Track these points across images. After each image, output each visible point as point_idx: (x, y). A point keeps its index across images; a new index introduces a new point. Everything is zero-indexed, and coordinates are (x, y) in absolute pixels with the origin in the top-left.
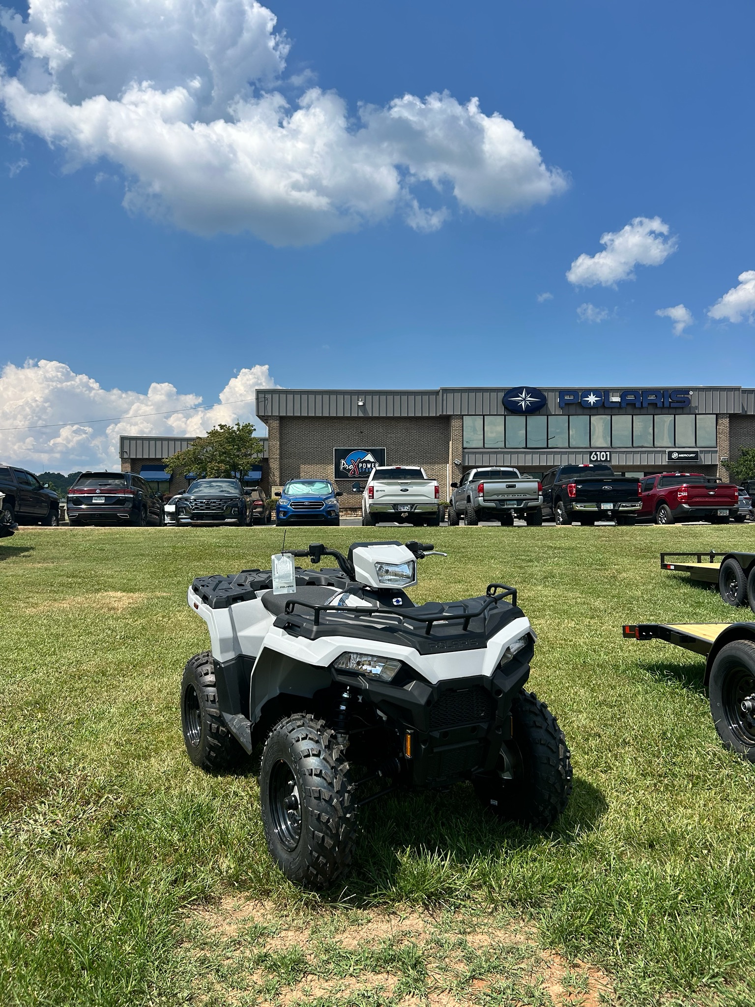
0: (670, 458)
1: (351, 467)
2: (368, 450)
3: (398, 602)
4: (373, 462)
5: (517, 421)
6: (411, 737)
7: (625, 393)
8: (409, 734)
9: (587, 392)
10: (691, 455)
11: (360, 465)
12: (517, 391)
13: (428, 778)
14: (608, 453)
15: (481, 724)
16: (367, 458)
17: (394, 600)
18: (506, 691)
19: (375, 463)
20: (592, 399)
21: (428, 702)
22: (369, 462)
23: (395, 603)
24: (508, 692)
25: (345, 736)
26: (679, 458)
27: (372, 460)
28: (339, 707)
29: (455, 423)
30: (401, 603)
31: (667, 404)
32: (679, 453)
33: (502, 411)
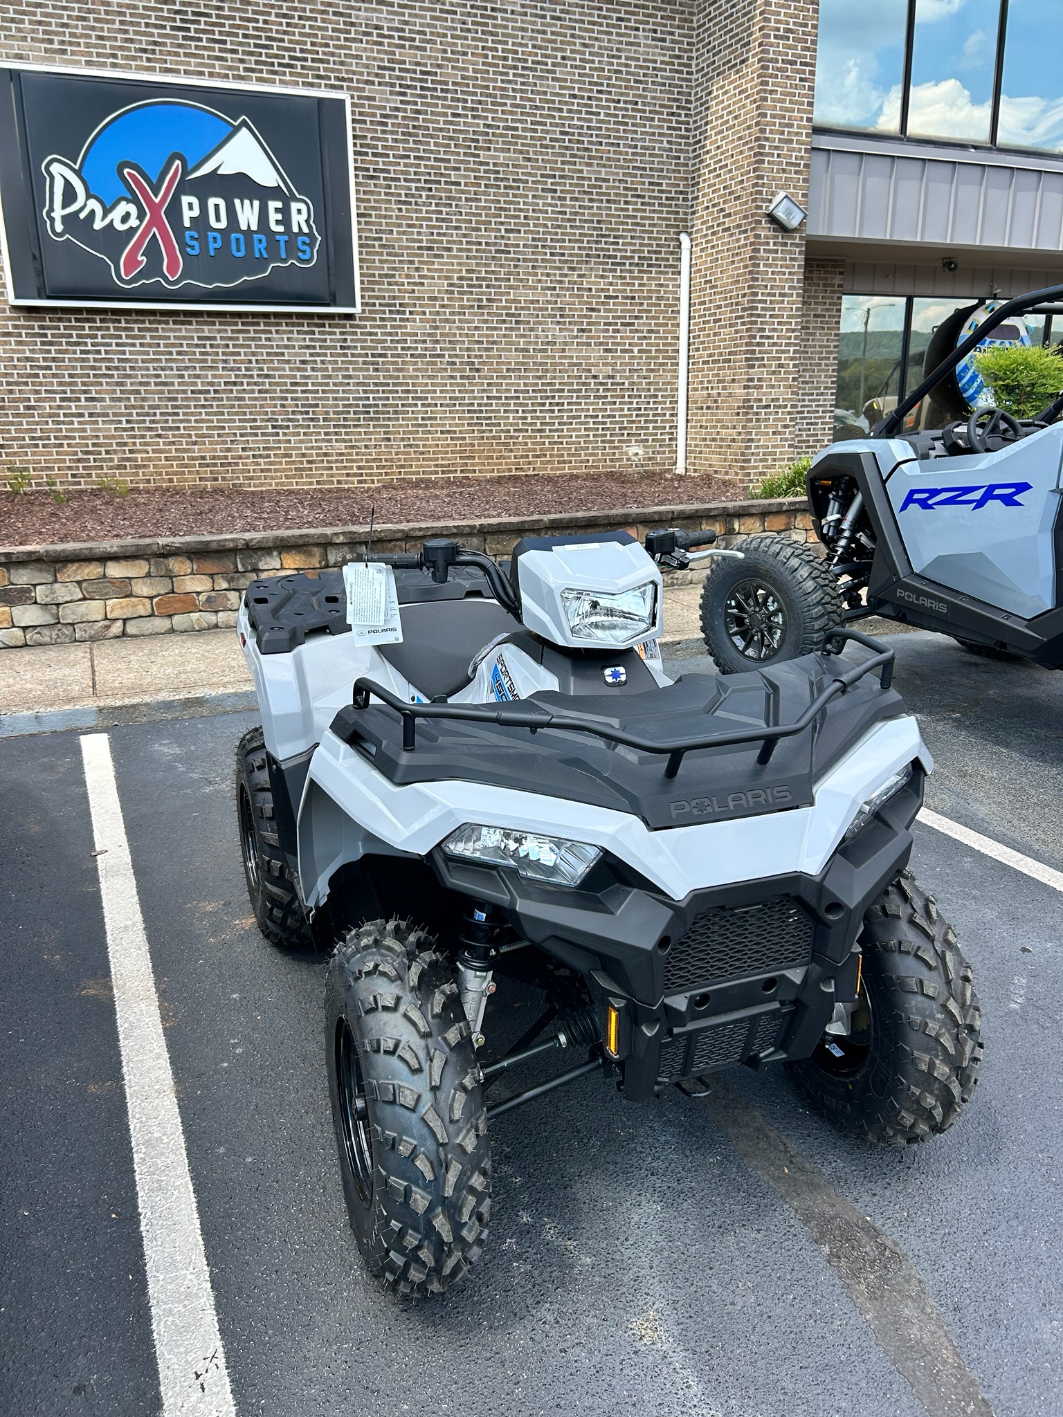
1: (123, 215)
3: (616, 675)
4: (275, 193)
6: (619, 1016)
8: (615, 1009)
11: (190, 207)
13: (660, 1079)
15: (787, 972)
17: (608, 671)
18: (852, 906)
19: (287, 200)
21: (663, 942)
22: (240, 186)
23: (610, 680)
24: (856, 907)
25: (484, 974)
28: (472, 915)
30: (623, 678)
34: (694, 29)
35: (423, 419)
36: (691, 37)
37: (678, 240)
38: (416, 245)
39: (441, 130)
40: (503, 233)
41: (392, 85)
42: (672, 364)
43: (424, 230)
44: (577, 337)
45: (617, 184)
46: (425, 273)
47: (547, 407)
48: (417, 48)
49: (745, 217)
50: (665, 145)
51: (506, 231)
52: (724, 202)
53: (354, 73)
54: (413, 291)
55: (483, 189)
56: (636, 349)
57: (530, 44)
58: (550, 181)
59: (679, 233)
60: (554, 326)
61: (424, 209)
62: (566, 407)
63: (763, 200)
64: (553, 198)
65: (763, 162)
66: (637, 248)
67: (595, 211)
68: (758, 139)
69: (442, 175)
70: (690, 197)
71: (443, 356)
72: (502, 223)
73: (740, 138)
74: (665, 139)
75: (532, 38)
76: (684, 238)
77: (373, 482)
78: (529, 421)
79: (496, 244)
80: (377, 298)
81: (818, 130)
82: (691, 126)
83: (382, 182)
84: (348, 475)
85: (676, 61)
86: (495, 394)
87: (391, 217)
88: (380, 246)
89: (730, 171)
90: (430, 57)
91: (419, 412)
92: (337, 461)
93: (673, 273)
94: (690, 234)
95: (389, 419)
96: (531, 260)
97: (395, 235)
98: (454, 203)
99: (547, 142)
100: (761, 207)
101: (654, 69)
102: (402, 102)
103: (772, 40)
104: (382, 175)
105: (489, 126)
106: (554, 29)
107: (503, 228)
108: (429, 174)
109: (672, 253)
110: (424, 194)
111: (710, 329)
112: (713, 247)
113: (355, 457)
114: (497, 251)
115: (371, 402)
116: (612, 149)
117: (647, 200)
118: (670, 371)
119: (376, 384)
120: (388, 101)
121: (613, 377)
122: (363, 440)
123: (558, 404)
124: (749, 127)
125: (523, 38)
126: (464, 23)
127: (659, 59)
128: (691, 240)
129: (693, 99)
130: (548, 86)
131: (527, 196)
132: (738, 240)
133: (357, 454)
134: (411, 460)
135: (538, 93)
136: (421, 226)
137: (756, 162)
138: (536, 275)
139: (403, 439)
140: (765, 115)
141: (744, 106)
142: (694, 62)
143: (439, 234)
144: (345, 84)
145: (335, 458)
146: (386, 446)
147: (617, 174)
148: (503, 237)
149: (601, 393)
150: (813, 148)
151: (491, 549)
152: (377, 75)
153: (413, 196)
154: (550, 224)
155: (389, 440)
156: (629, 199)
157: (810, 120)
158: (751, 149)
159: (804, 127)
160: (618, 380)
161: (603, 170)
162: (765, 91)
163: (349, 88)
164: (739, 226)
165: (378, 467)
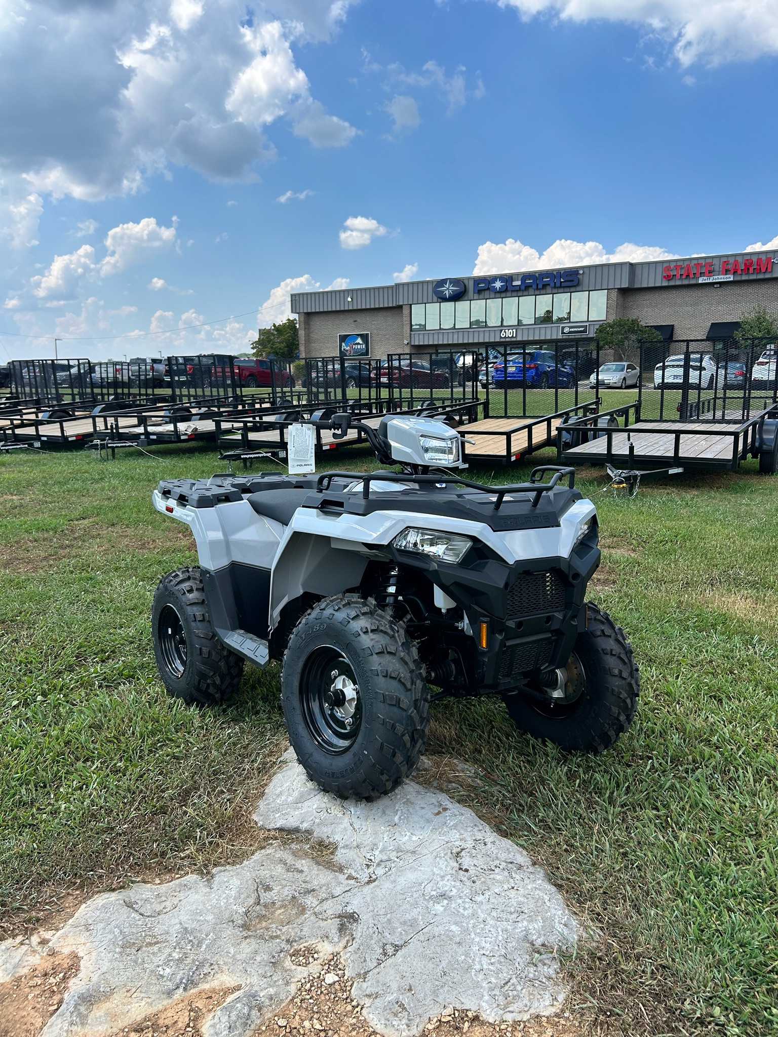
0: (563, 333)
1: (348, 348)
2: (358, 335)
5: (448, 306)
6: (487, 626)
7: (525, 276)
8: (485, 622)
9: (494, 278)
10: (581, 329)
12: (442, 283)
14: (514, 330)
15: (555, 614)
16: (357, 342)
20: (498, 285)
21: (506, 585)
22: (358, 344)
26: (570, 332)
27: (361, 342)
29: (406, 311)
31: (558, 285)
32: (570, 327)
33: (435, 299)
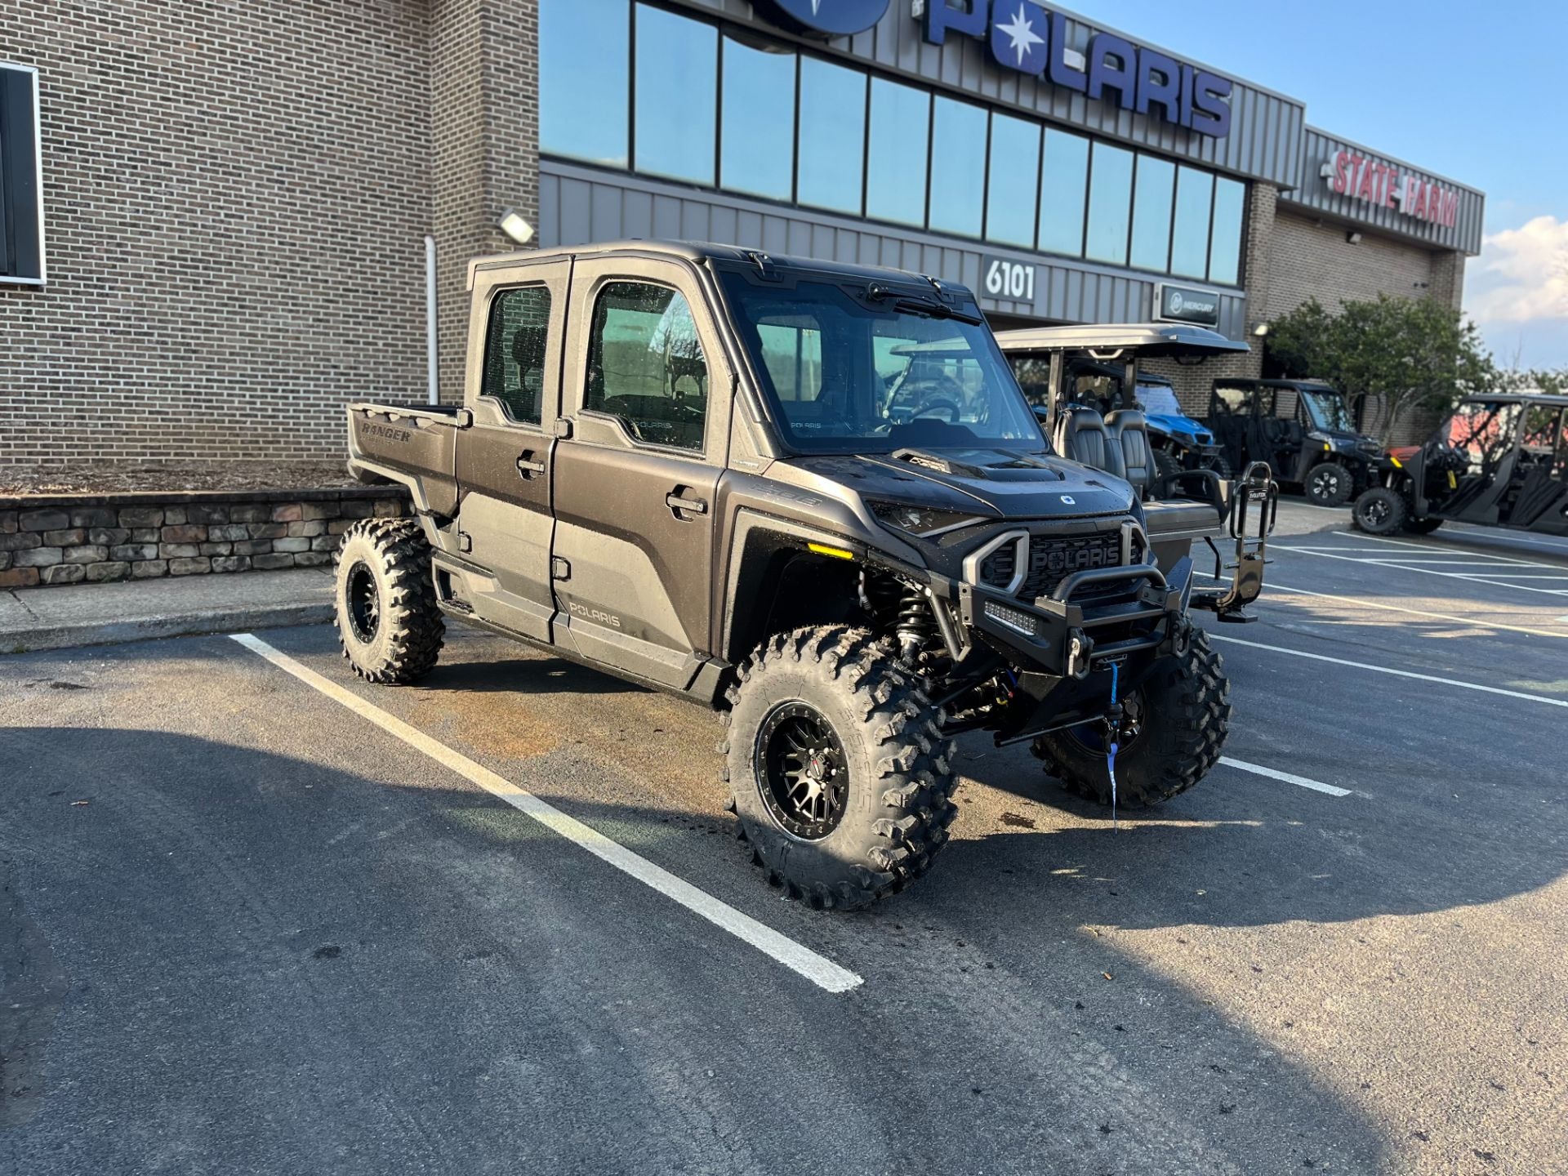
10: (1205, 308)
14: (1030, 271)
20: (1021, 34)
34: (429, 50)
35: (126, 398)
36: (427, 56)
37: (423, 242)
38: (118, 220)
39: (148, 111)
40: (222, 217)
41: (92, 64)
42: (422, 360)
43: (128, 206)
44: (312, 326)
45: (353, 183)
46: (129, 249)
47: (280, 393)
48: (122, 32)
49: (478, 227)
50: (404, 152)
51: (226, 215)
52: (462, 211)
53: (46, 48)
54: (114, 267)
55: (198, 171)
56: (381, 343)
57: (251, 41)
58: (276, 172)
59: (424, 236)
60: (285, 314)
61: (128, 185)
62: (302, 394)
63: (493, 214)
64: (279, 189)
65: (490, 179)
66: (378, 245)
67: (329, 205)
68: (484, 158)
69: (149, 154)
70: (434, 203)
71: (152, 335)
72: (221, 208)
73: (470, 155)
74: (404, 147)
75: (252, 37)
76: (428, 241)
77: (62, 461)
78: (258, 406)
79: (214, 228)
80: (70, 270)
81: (545, 157)
82: (432, 138)
83: (77, 155)
84: (30, 453)
85: (412, 77)
86: (216, 377)
87: (87, 191)
88: (74, 219)
89: (464, 184)
90: (136, 42)
91: (122, 391)
92: (16, 438)
93: (419, 273)
94: (434, 238)
95: (83, 396)
96: (256, 247)
97: (92, 209)
98: (163, 183)
99: (272, 135)
100: (491, 220)
101: (389, 81)
102: (102, 81)
103: (493, 71)
104: (77, 149)
105: (204, 113)
106: (277, 31)
107: (222, 212)
108: (135, 153)
109: (417, 254)
110: (128, 171)
111: (455, 328)
112: (454, 252)
113: (39, 435)
114: (215, 235)
115: (61, 377)
116: (346, 149)
117: (386, 201)
118: (420, 366)
119: (66, 359)
120: (86, 78)
121: (355, 368)
122: (50, 417)
123: (292, 391)
124: (477, 146)
125: (242, 35)
126: (176, 15)
127: (394, 72)
128: (436, 244)
129: (432, 113)
130: (271, 83)
131: (249, 184)
132: (473, 248)
133: (42, 431)
134: (112, 440)
135: (261, 88)
136: (124, 202)
137: (485, 178)
138: (263, 261)
139: (100, 418)
140: (490, 138)
141: (472, 127)
142: (431, 80)
143: (145, 212)
144: (35, 58)
145: (13, 434)
146: (79, 425)
147: (353, 173)
148: (222, 222)
149: (342, 383)
150: (541, 172)
151: (125, 522)
152: (74, 53)
153: (114, 172)
154: (277, 213)
155: (83, 418)
156: (367, 198)
157: (535, 147)
158: (479, 166)
159: (530, 153)
160: (361, 371)
161: (337, 168)
162: (489, 116)
163: (39, 62)
164: (473, 235)
165: (68, 446)
